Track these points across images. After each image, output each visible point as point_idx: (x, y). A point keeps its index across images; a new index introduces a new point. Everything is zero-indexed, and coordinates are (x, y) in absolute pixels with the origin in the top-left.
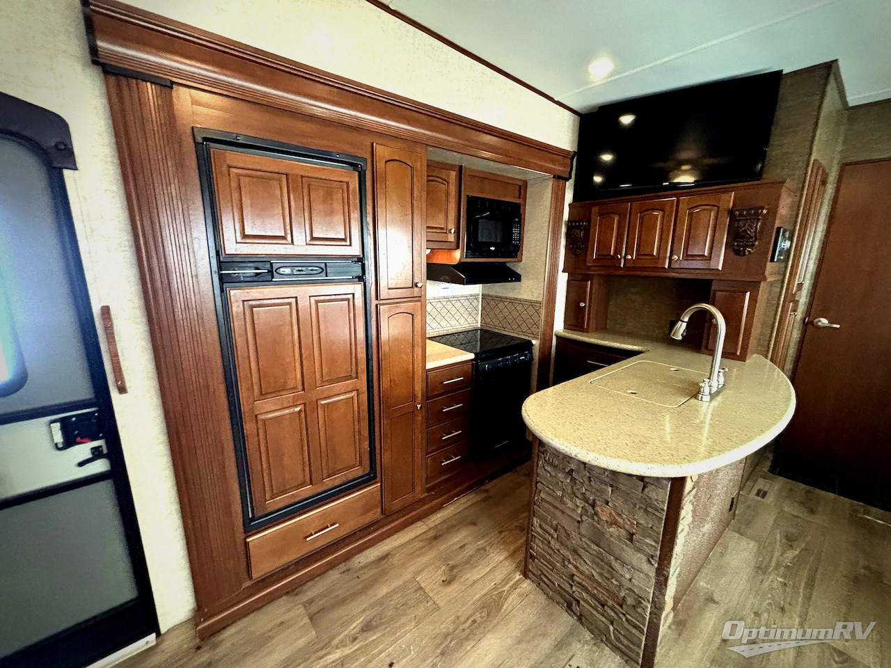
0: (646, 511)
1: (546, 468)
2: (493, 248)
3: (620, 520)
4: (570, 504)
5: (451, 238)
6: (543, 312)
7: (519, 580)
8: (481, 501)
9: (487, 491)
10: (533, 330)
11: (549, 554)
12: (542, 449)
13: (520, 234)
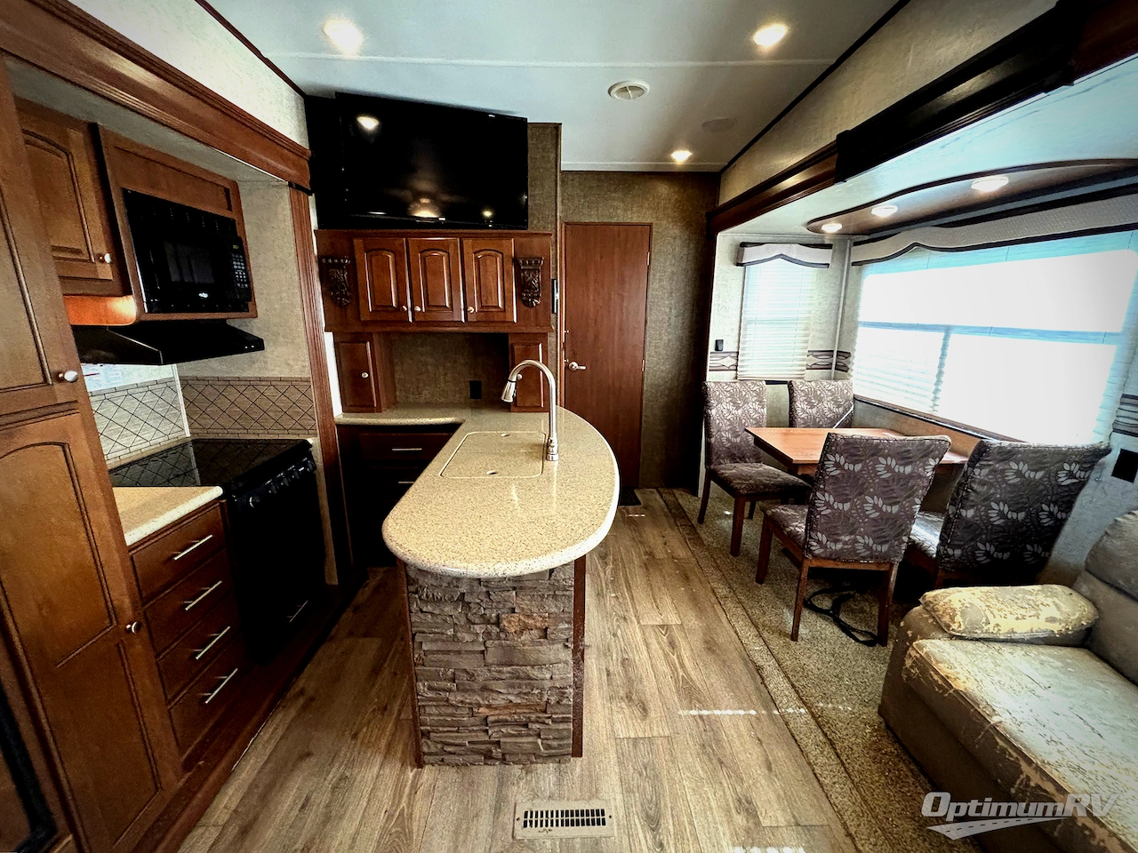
0: (555, 596)
1: (424, 610)
2: (205, 295)
3: (531, 622)
4: (468, 638)
5: (106, 272)
6: (314, 394)
7: (415, 777)
8: (299, 715)
9: (302, 692)
10: (304, 422)
11: (449, 715)
12: (412, 588)
13: (245, 270)
